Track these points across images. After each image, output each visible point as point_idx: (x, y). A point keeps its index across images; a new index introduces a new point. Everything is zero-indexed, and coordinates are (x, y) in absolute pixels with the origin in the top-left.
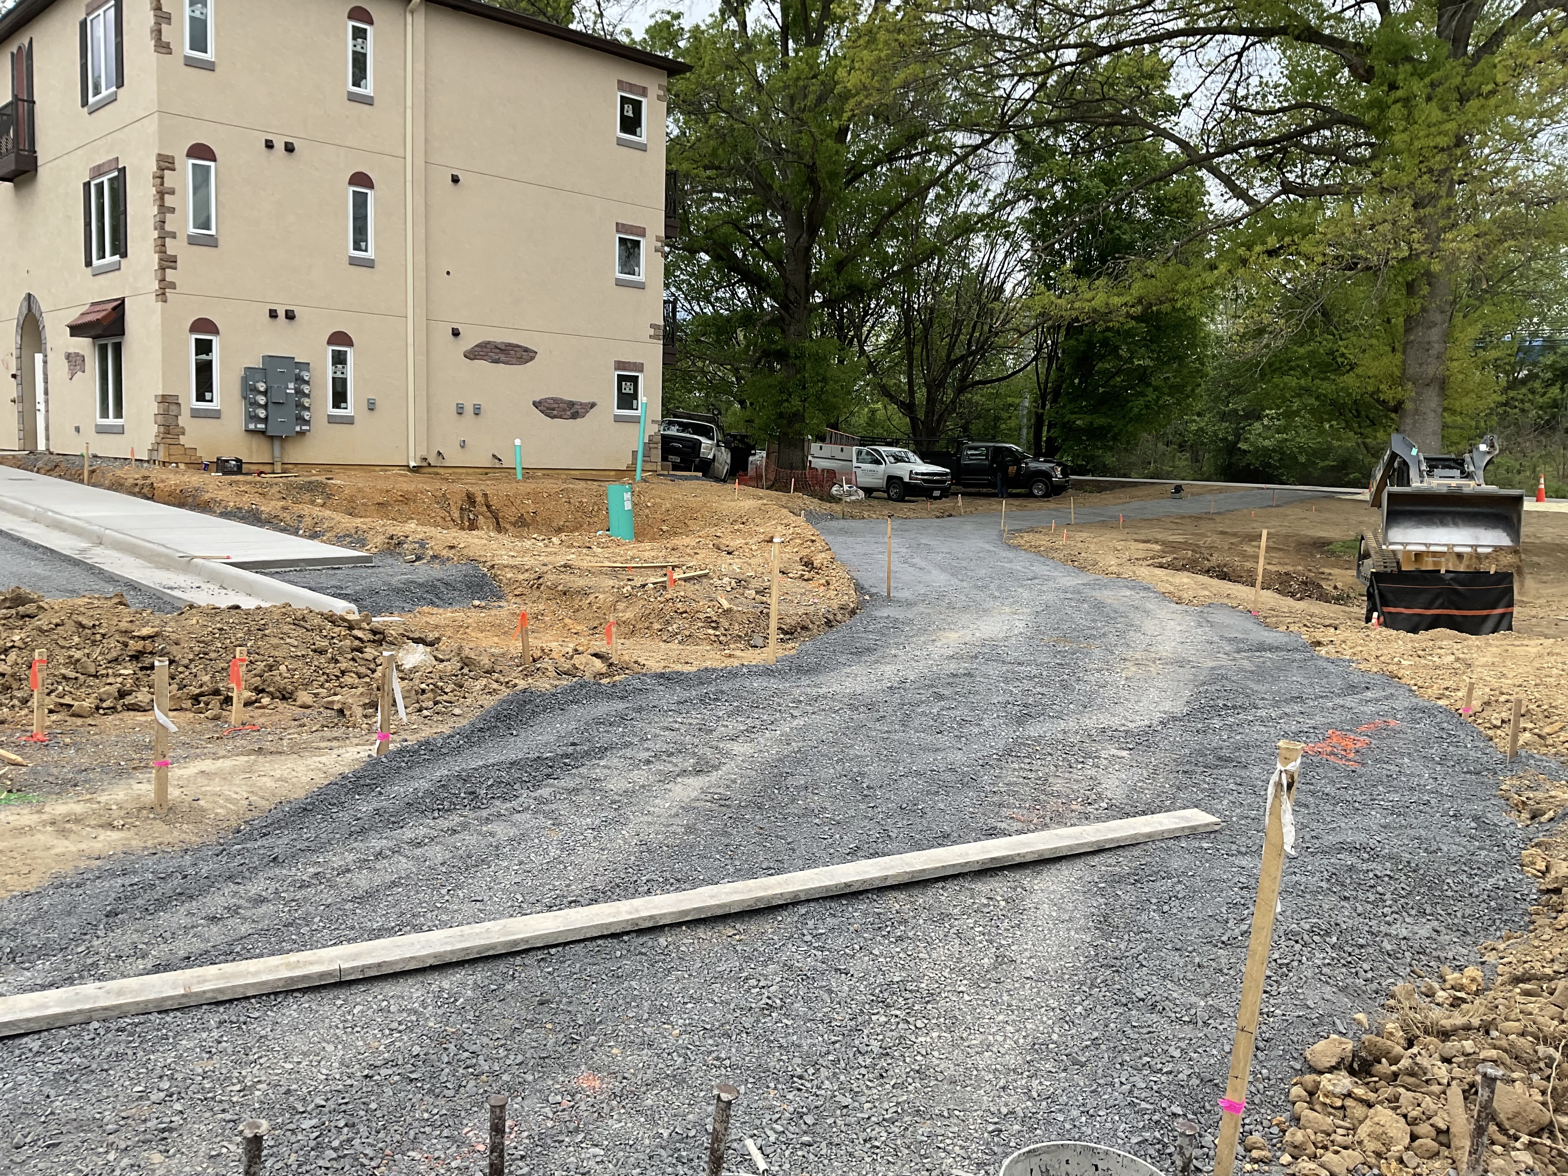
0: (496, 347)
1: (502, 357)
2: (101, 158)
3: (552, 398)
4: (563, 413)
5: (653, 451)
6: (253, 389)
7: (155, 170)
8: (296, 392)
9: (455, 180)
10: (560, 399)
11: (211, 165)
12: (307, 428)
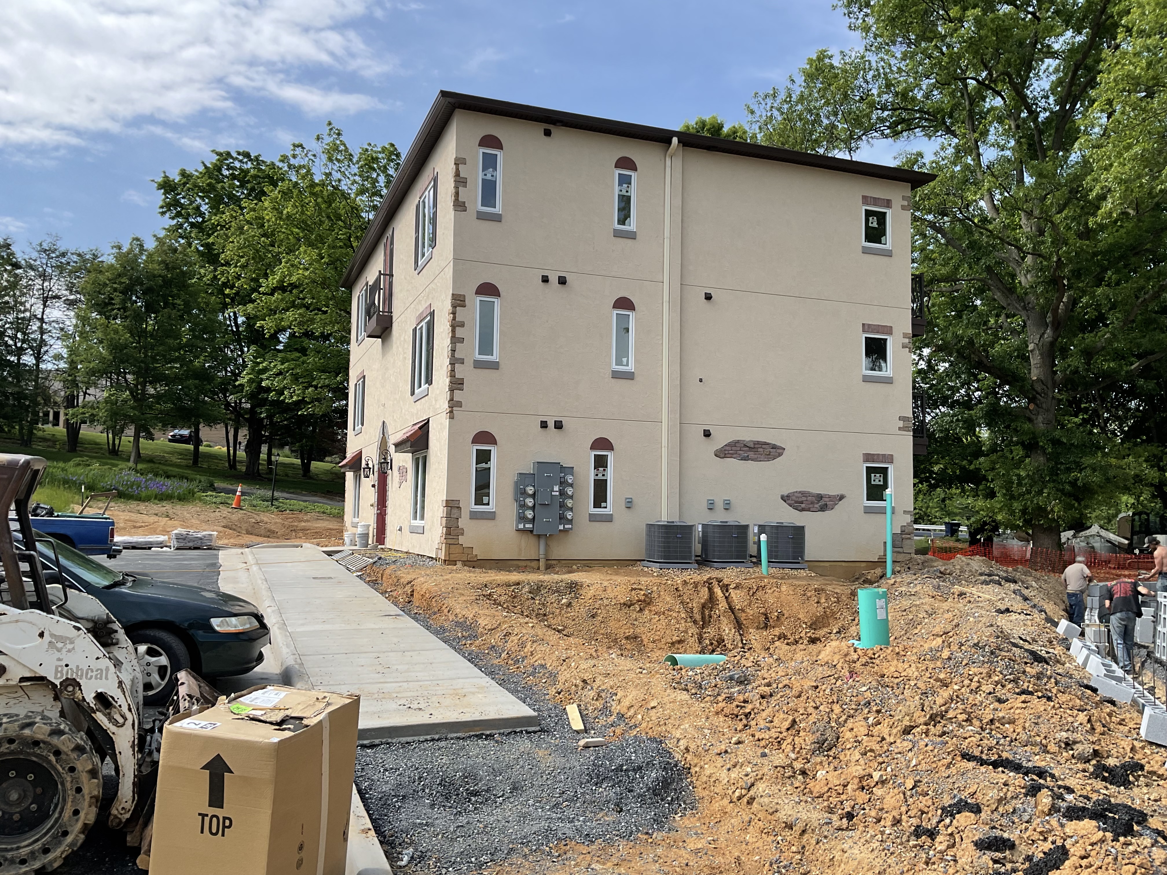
0: (745, 446)
1: (751, 454)
2: (422, 308)
3: (800, 492)
4: (811, 506)
5: (906, 542)
6: (524, 493)
7: (450, 307)
8: (560, 494)
9: (708, 297)
10: (809, 493)
11: (495, 300)
12: (570, 526)
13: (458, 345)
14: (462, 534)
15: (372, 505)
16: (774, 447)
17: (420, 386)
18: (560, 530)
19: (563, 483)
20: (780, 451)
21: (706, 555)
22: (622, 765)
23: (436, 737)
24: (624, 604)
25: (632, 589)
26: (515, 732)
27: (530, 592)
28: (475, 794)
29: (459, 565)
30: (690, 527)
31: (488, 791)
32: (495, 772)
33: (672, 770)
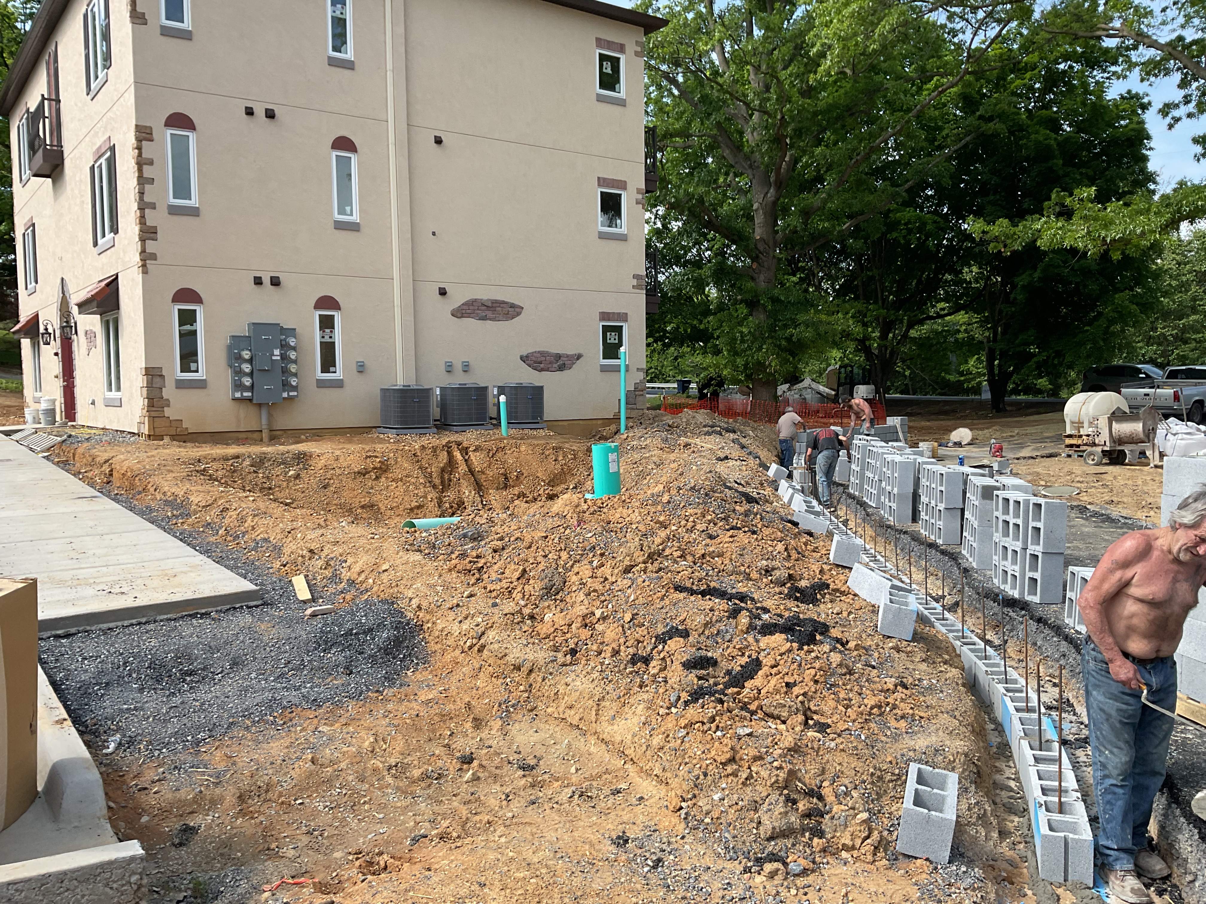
0: (483, 305)
1: (489, 314)
2: (100, 141)
3: (539, 352)
4: (550, 366)
5: (639, 399)
6: (239, 358)
7: (133, 141)
8: (282, 358)
9: (438, 141)
10: (547, 352)
11: (190, 134)
12: (296, 394)
13: (147, 187)
14: (168, 406)
15: (57, 377)
16: (513, 306)
17: (104, 236)
18: (284, 398)
19: (285, 346)
20: (518, 310)
21: (445, 419)
22: (352, 629)
23: (144, 620)
24: (359, 473)
25: (367, 457)
26: (235, 608)
27: (252, 466)
28: (191, 673)
29: (167, 440)
30: (428, 391)
31: (203, 669)
32: (212, 650)
33: (404, 628)
